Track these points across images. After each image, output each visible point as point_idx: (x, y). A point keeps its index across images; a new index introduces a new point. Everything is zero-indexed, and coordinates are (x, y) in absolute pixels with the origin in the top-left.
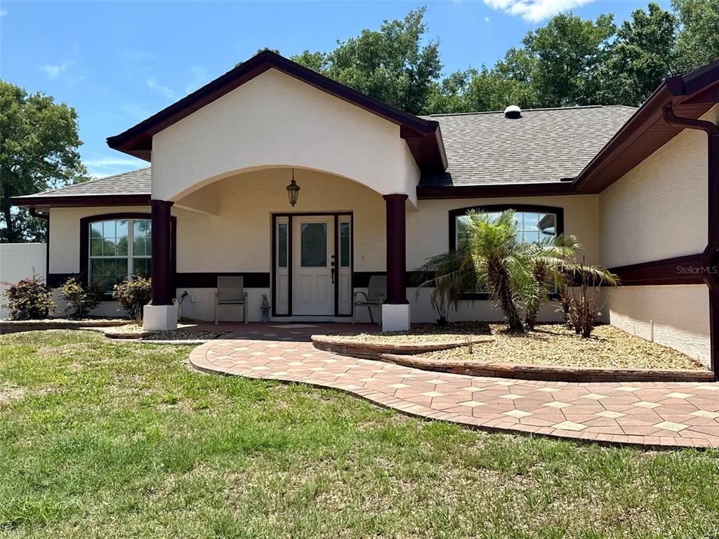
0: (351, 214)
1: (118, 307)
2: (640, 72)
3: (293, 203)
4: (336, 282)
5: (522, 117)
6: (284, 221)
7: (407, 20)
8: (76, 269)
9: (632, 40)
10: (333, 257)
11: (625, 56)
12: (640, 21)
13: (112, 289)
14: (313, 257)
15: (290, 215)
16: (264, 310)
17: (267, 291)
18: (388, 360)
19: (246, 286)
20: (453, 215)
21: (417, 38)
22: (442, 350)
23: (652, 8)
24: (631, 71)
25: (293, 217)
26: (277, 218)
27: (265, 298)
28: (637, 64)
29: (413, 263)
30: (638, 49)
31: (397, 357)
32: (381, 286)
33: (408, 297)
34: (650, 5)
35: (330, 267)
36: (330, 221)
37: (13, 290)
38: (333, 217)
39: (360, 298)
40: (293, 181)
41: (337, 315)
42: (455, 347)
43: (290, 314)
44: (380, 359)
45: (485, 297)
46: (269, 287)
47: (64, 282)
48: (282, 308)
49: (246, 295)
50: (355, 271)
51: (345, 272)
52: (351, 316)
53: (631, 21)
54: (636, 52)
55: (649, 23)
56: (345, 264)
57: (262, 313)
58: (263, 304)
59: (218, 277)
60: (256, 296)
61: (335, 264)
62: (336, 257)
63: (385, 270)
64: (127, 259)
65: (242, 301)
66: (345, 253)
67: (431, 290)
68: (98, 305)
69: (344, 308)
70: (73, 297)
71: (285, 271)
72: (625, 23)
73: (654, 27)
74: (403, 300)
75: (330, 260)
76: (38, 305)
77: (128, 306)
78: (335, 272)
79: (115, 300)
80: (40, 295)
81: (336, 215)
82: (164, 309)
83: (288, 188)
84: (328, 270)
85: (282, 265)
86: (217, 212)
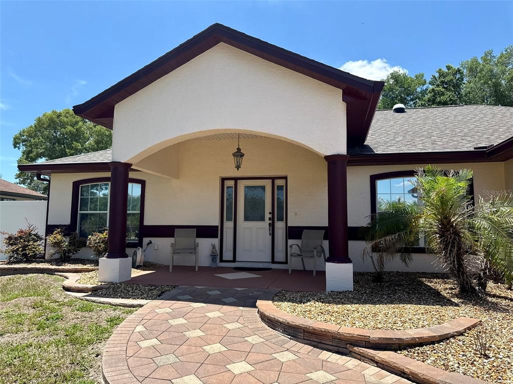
0: (285, 178)
3: (238, 167)
4: (273, 234)
5: (406, 112)
6: (231, 183)
8: (67, 221)
9: (438, 86)
10: (270, 213)
11: (435, 94)
12: (442, 75)
14: (254, 212)
15: (236, 179)
16: (213, 257)
17: (216, 241)
19: (198, 236)
20: (374, 179)
22: (433, 343)
23: (449, 68)
25: (238, 181)
26: (225, 181)
27: (214, 247)
30: (443, 90)
33: (351, 255)
34: (447, 67)
35: (267, 221)
36: (268, 184)
37: (10, 238)
38: (270, 181)
40: (239, 149)
41: (273, 262)
42: (448, 339)
43: (234, 261)
46: (217, 238)
48: (228, 255)
49: (198, 244)
50: (289, 225)
51: (280, 226)
52: (286, 263)
53: (437, 75)
54: (441, 91)
55: (448, 74)
56: (280, 219)
57: (211, 259)
58: (212, 252)
59: (176, 229)
60: (206, 245)
61: (272, 219)
62: (272, 213)
64: (106, 214)
65: (194, 249)
66: (280, 212)
68: (78, 252)
69: (280, 256)
70: (57, 244)
71: (231, 224)
72: (433, 76)
73: (452, 77)
74: (346, 260)
75: (268, 216)
76: (27, 252)
77: (99, 253)
78: (272, 226)
80: (31, 243)
81: (273, 179)
82: (116, 262)
83: (234, 155)
84: (266, 224)
85: (229, 219)
86: (177, 176)
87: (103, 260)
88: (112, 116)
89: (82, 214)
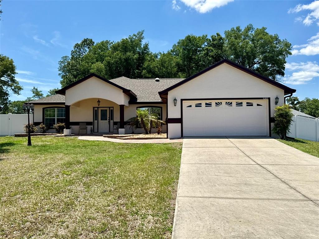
0: (113, 107)
1: (55, 130)
2: (212, 56)
3: (99, 105)
4: (109, 124)
6: (96, 109)
7: (138, 34)
8: (42, 121)
11: (208, 51)
12: (214, 39)
13: (53, 126)
14: (104, 118)
15: (98, 108)
16: (91, 131)
17: (92, 126)
18: (117, 138)
19: (87, 125)
21: (141, 41)
23: (218, 35)
24: (210, 56)
26: (94, 108)
27: (91, 128)
28: (211, 54)
29: (126, 119)
30: (212, 48)
31: (119, 138)
32: (119, 125)
33: (124, 127)
35: (108, 120)
36: (108, 109)
37: (27, 126)
38: (108, 108)
39: (115, 128)
40: (99, 100)
41: (110, 132)
42: (130, 136)
43: (98, 132)
44: (116, 138)
45: (140, 127)
47: (40, 124)
48: (96, 130)
49: (87, 127)
50: (114, 121)
51: (112, 121)
52: (113, 132)
53: (211, 39)
54: (211, 50)
56: (112, 119)
59: (80, 123)
60: (89, 127)
61: (109, 120)
62: (109, 118)
63: (119, 121)
64: (55, 118)
65: (86, 128)
66: (112, 117)
67: (130, 126)
68: (49, 130)
69: (111, 130)
70: (43, 128)
71: (97, 121)
75: (108, 119)
76: (34, 130)
77: (57, 130)
78: (109, 122)
79: (54, 128)
81: (110, 108)
82: (68, 130)
83: (97, 102)
84: (107, 121)
85: (96, 120)
86: (79, 107)
87: (65, 130)
88: (65, 93)
89: (46, 119)
